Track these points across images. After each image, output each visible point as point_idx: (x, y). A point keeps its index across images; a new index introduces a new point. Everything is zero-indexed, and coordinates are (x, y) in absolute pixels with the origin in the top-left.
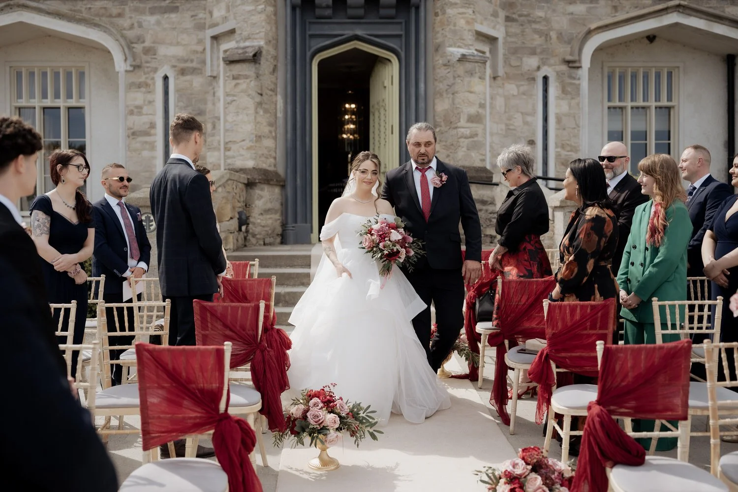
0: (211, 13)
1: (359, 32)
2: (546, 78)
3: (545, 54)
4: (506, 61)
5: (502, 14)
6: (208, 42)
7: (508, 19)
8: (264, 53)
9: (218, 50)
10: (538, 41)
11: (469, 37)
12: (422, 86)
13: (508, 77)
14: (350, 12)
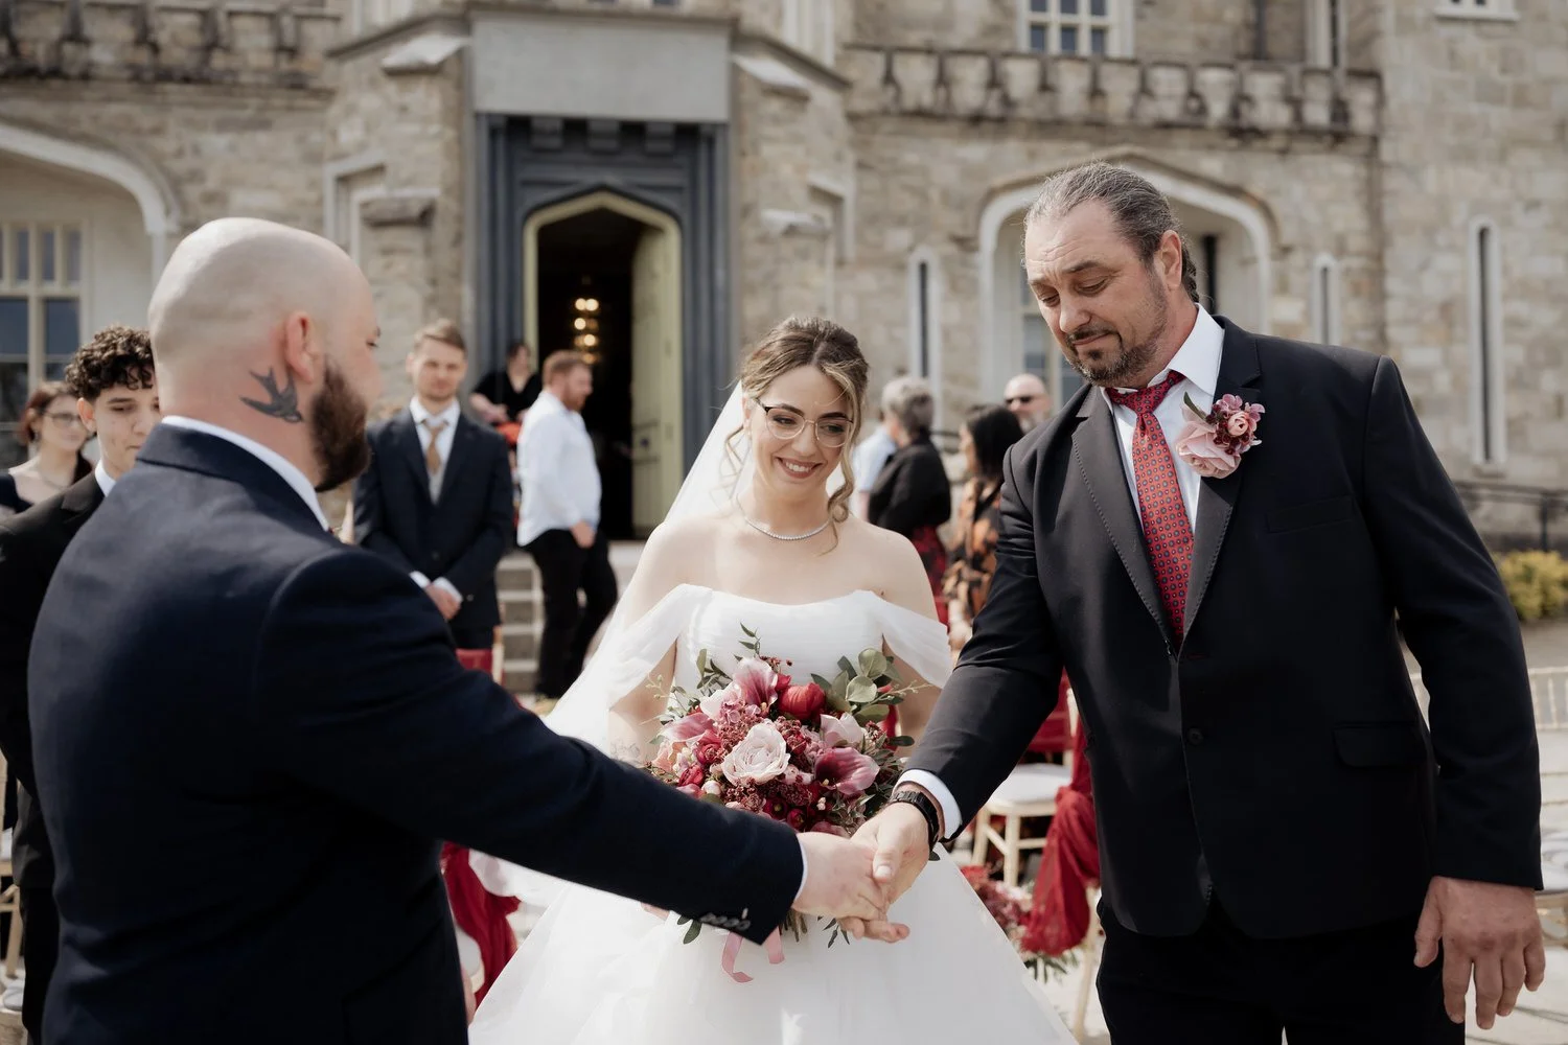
0: (334, 134)
1: (611, 178)
2: (923, 268)
3: (922, 227)
4: (860, 237)
5: (851, 157)
6: (329, 188)
7: (861, 166)
8: (440, 209)
9: (348, 201)
10: (908, 203)
11: (800, 195)
12: (720, 274)
13: (863, 263)
14: (595, 144)
